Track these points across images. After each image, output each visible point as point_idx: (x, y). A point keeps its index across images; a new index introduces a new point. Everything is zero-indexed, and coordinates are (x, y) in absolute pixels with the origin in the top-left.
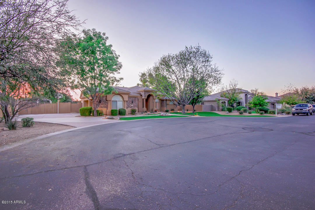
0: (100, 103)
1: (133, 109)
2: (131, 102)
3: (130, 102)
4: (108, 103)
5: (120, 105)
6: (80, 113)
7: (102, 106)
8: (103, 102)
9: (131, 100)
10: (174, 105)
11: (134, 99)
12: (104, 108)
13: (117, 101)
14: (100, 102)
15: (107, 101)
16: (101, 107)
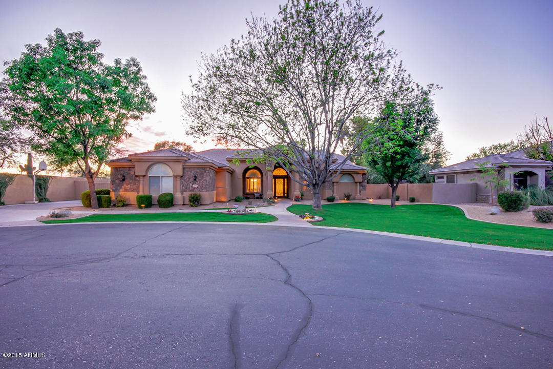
0: (124, 182)
1: (195, 194)
2: (192, 179)
3: (189, 178)
4: (139, 181)
5: (167, 186)
6: (81, 201)
7: (128, 187)
8: (129, 179)
9: (191, 173)
10: (356, 186)
11: (198, 171)
12: (133, 191)
13: (159, 177)
14: (124, 180)
15: (138, 178)
16: (126, 190)
